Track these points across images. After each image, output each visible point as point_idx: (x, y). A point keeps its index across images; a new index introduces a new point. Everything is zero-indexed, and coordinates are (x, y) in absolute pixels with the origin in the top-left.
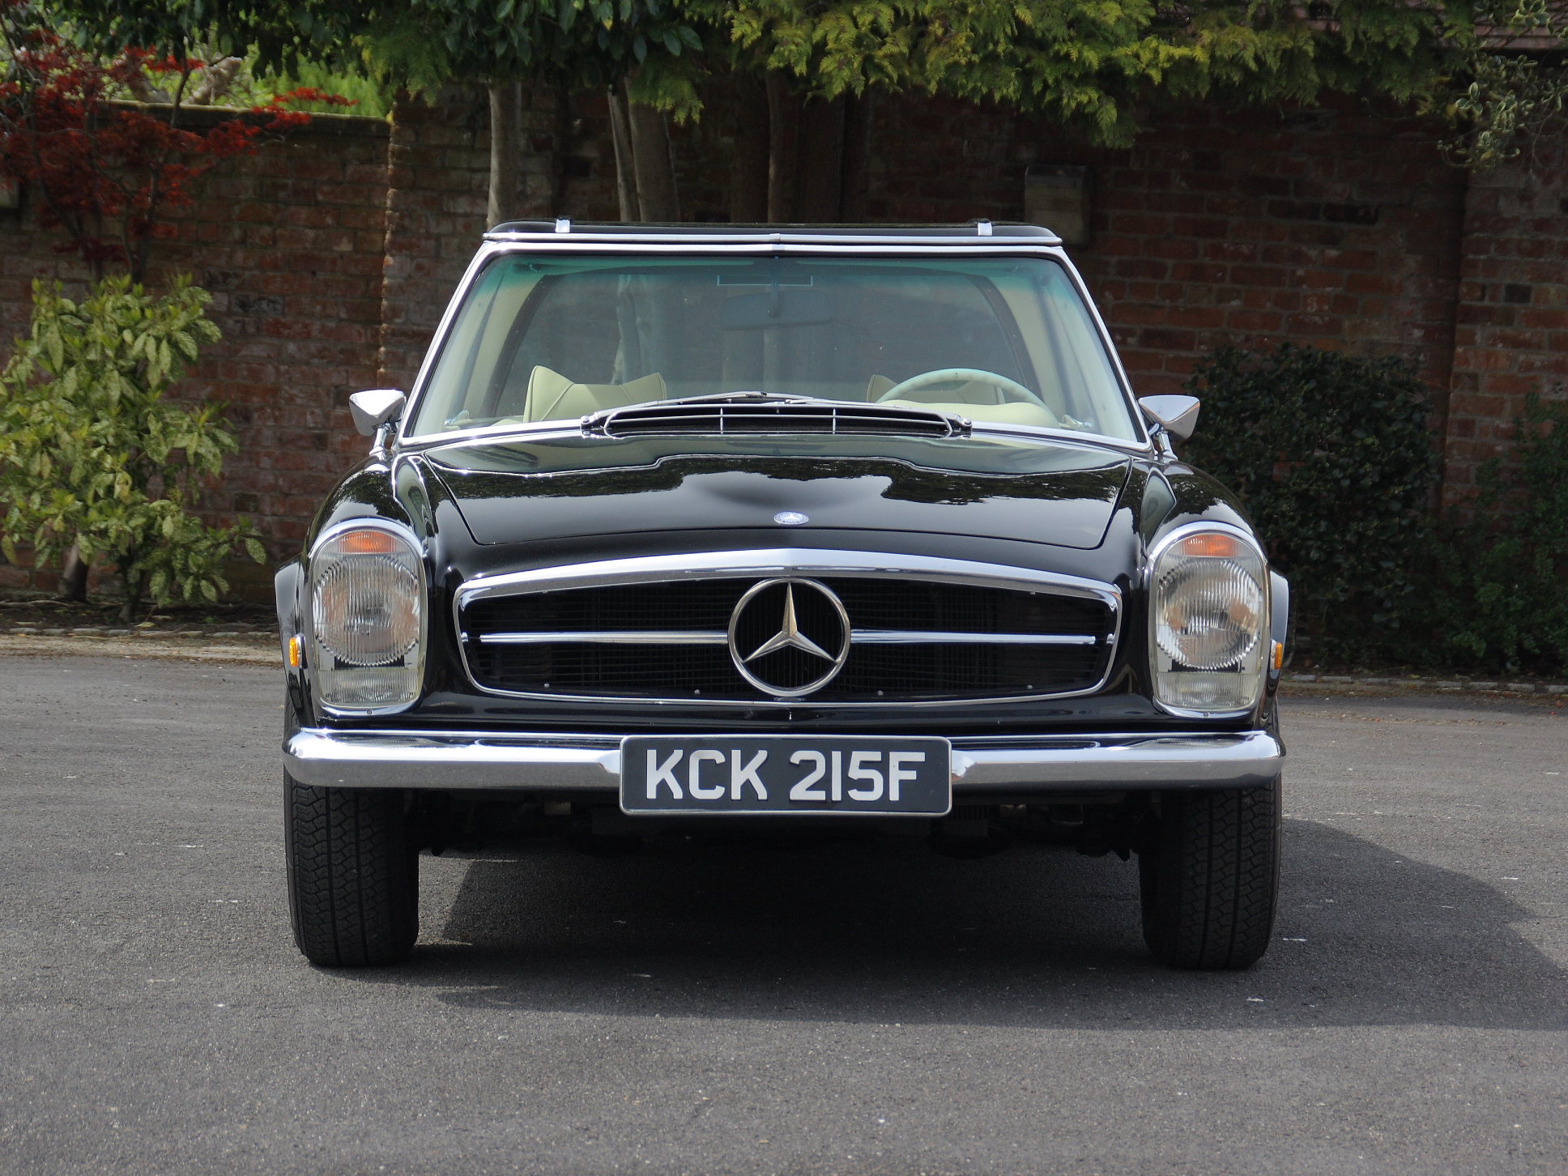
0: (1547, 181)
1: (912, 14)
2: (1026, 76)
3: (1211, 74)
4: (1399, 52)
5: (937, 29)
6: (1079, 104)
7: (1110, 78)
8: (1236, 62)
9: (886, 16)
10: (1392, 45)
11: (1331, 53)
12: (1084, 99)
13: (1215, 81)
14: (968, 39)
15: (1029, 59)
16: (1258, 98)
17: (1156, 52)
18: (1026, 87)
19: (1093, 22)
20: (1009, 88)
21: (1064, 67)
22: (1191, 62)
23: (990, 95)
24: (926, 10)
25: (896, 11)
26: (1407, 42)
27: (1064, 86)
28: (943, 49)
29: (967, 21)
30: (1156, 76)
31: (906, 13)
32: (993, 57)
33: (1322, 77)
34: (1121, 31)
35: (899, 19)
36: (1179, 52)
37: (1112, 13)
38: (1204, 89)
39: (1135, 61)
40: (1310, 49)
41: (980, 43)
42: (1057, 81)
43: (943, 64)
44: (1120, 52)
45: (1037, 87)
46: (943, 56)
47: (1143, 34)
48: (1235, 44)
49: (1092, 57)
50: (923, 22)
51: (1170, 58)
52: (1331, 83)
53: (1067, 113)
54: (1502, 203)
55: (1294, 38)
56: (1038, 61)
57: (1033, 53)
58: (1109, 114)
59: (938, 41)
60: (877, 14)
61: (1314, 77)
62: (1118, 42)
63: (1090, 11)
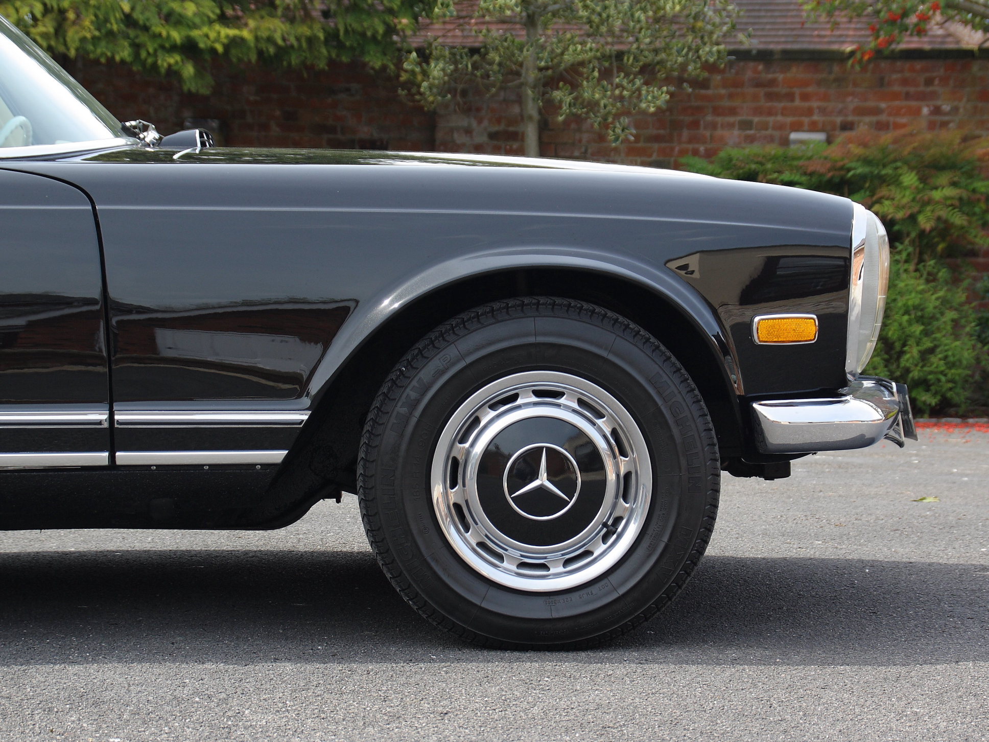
0: (480, 122)
1: (55, 6)
2: (137, 47)
3: (256, 47)
4: (374, 37)
5: (71, 15)
6: (170, 66)
7: (189, 49)
8: (270, 40)
9: (38, 9)
10: (369, 34)
11: (332, 37)
12: (172, 61)
13: (260, 53)
14: (92, 22)
15: (137, 37)
16: (290, 64)
17: (219, 33)
18: (137, 55)
19: (180, 15)
20: (124, 53)
21: (159, 41)
22: (243, 39)
23: (113, 57)
24: (66, 4)
25: (45, 5)
26: (377, 32)
27: (160, 53)
28: (77, 28)
29: (91, 11)
30: (220, 48)
31: (52, 7)
32: (110, 34)
33: (328, 52)
34: (197, 20)
35: (47, 10)
36: (232, 32)
37: (190, 9)
38: (254, 57)
39: (206, 39)
40: (321, 36)
41: (100, 23)
42: (156, 51)
43: (77, 37)
44: (195, 33)
45: (143, 54)
46: (77, 32)
47: (211, 22)
48: (269, 29)
49: (176, 36)
50: (62, 12)
51: (227, 36)
52: (334, 55)
53: (163, 71)
54: (456, 135)
55: (311, 28)
56: (143, 38)
57: (139, 33)
58: (189, 70)
59: (74, 23)
60: (31, 6)
61: (324, 51)
62: (195, 26)
63: (175, 6)
